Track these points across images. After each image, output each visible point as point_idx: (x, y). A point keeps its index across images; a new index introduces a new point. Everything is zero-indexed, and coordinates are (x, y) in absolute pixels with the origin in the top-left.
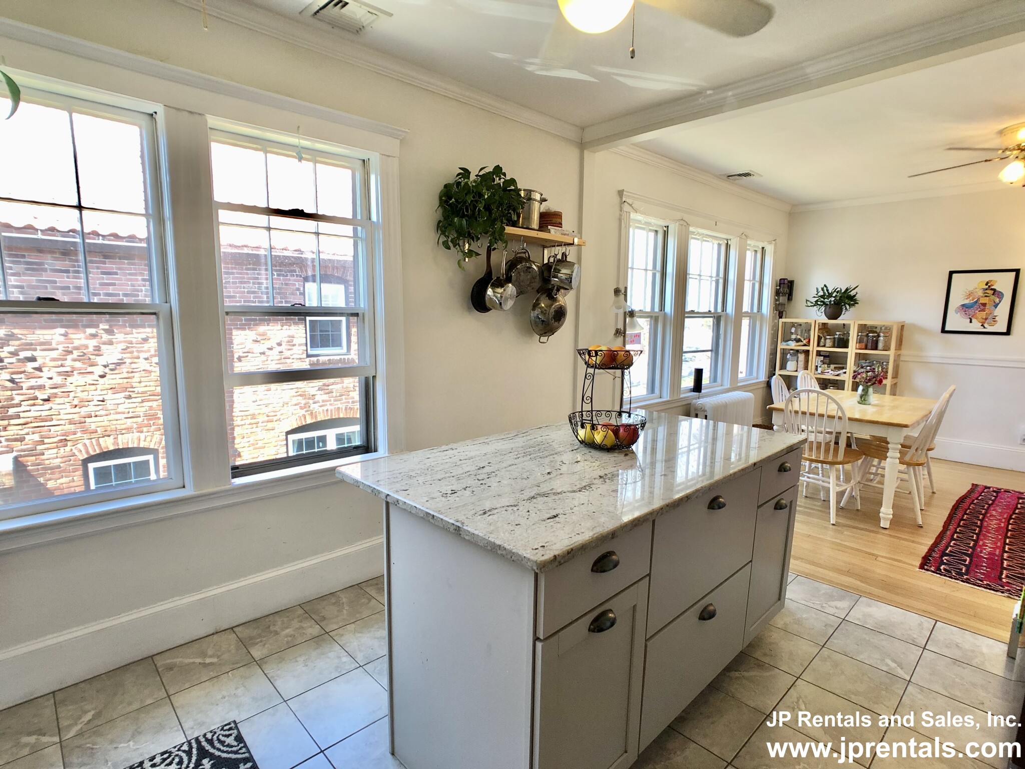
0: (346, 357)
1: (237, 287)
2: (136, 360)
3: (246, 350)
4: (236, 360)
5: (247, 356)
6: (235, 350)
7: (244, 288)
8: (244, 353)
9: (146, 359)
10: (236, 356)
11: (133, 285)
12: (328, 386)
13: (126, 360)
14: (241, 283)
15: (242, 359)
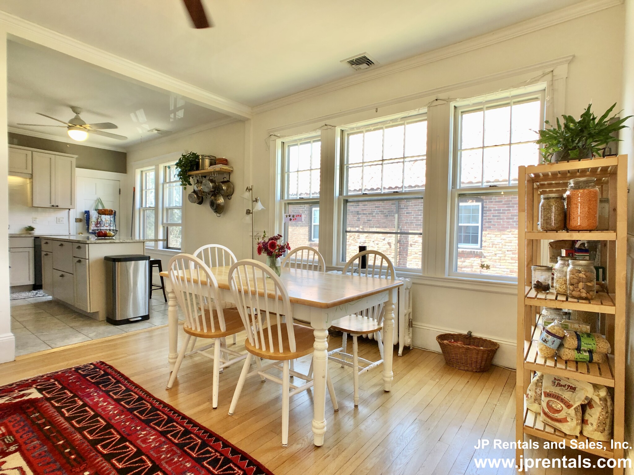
0: (479, 251)
1: (413, 208)
2: (369, 242)
3: (414, 241)
4: (409, 246)
5: (415, 244)
6: (409, 241)
7: (416, 208)
8: (414, 242)
9: (373, 242)
10: (409, 243)
11: (372, 210)
12: (462, 268)
13: (366, 242)
14: (415, 205)
15: (412, 245)
